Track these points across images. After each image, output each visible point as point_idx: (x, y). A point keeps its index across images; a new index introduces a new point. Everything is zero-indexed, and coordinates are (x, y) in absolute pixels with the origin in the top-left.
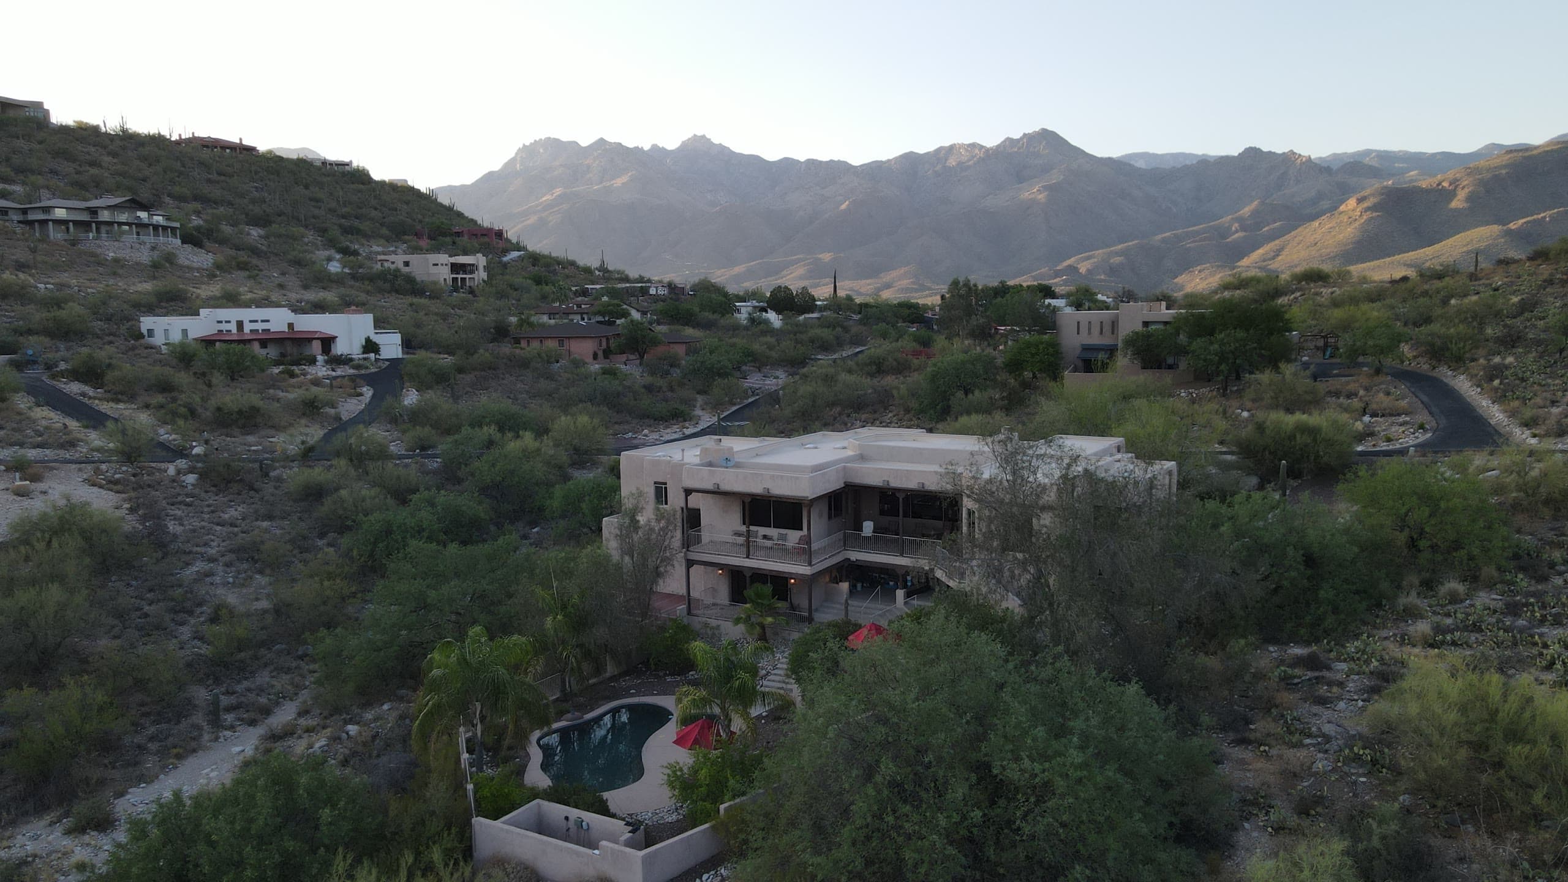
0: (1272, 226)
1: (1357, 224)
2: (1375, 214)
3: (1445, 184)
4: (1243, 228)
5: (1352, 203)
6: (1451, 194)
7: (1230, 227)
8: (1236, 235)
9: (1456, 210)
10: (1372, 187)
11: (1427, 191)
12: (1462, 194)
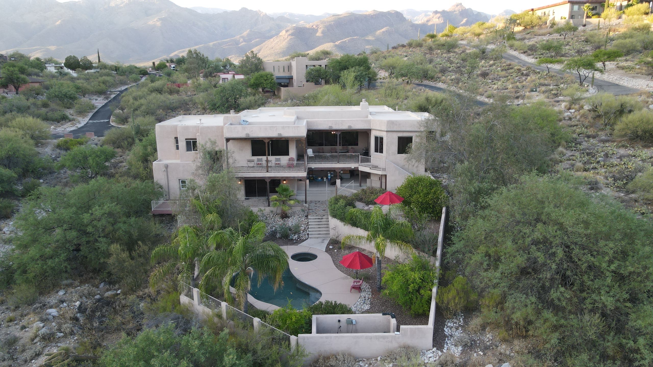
0: (255, 40)
1: (286, 41)
2: (292, 37)
3: (314, 27)
4: (245, 41)
5: (284, 32)
6: (316, 31)
7: (239, 40)
8: (242, 44)
9: (318, 37)
10: (290, 26)
11: (309, 29)
12: (320, 31)
